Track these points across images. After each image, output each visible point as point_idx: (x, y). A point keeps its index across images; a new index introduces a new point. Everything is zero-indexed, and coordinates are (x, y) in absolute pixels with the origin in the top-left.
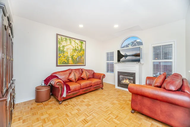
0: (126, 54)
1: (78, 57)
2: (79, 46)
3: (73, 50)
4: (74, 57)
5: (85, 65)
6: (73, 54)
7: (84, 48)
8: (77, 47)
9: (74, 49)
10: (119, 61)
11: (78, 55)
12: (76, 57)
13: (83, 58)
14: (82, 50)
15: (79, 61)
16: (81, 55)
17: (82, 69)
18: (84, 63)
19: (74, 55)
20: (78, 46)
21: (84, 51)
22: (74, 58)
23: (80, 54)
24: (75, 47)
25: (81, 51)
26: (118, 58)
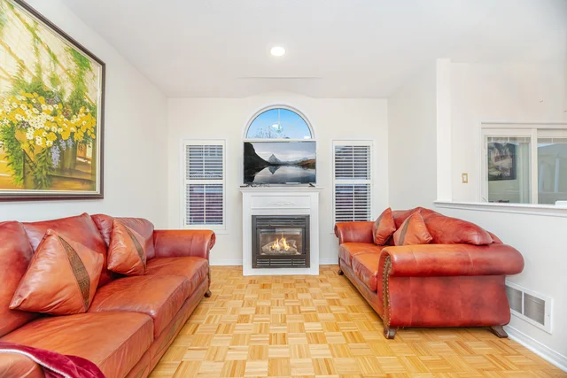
0: (276, 159)
1: (57, 142)
2: (65, 77)
3: (18, 83)
4: (30, 135)
5: (100, 197)
6: (19, 117)
7: (93, 96)
8: (54, 80)
9: (29, 80)
10: (249, 178)
11: (54, 128)
12: (39, 142)
13: (89, 154)
14: (82, 103)
15: (62, 169)
16: (79, 137)
17: (94, 218)
18: (91, 182)
19: (24, 125)
20: (59, 71)
21: (94, 114)
22: (25, 146)
23: (67, 127)
24: (39, 69)
25: (76, 112)
26: (245, 169)
